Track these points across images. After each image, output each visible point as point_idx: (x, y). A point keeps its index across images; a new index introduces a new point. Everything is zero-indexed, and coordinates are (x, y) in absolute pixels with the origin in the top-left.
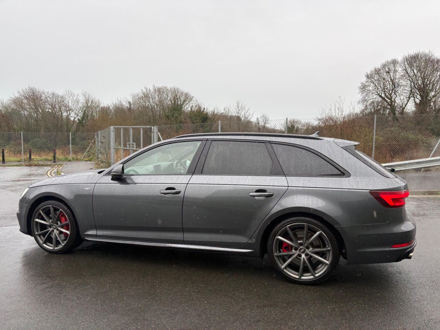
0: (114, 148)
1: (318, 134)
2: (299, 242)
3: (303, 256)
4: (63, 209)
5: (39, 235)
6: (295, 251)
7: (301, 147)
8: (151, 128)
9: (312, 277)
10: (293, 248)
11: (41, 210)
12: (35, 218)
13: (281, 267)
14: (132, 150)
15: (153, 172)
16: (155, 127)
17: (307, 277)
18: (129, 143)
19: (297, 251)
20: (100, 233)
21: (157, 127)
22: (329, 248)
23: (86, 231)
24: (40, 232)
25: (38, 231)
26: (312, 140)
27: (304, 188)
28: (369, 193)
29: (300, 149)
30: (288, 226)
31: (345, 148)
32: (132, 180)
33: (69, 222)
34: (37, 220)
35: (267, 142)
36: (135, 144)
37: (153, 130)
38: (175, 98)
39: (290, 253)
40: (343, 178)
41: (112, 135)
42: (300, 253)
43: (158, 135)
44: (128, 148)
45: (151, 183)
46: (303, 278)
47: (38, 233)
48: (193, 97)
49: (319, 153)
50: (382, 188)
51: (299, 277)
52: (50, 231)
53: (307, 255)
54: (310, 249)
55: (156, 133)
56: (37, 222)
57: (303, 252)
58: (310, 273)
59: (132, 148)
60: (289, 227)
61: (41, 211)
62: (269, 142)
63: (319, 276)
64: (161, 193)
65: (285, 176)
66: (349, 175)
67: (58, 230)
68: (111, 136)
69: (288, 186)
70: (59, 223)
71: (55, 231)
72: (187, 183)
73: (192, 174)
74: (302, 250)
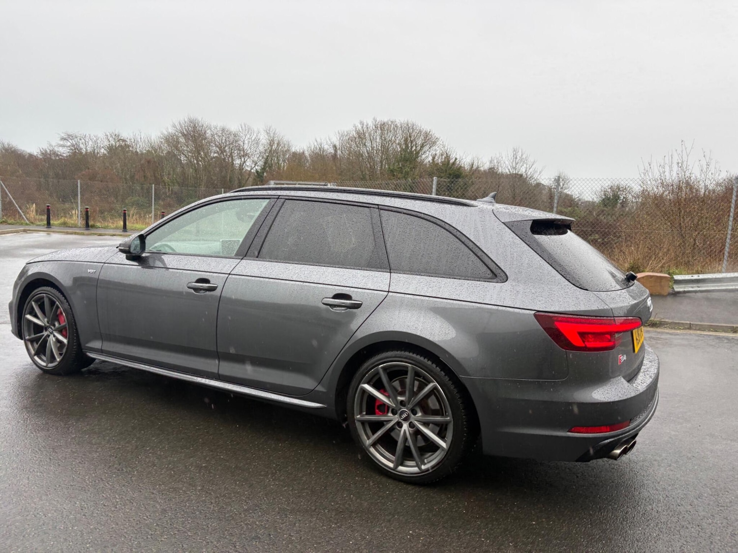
3: (405, 426)
4: (60, 302)
5: (31, 341)
6: (392, 415)
7: (429, 218)
9: (416, 469)
10: (390, 410)
11: (33, 301)
13: (366, 442)
15: (219, 253)
19: (396, 416)
22: (449, 418)
23: (88, 341)
24: (33, 336)
28: (534, 317)
29: (428, 222)
30: (380, 366)
31: (511, 226)
32: (162, 261)
33: (66, 324)
34: (29, 317)
35: (374, 206)
38: (408, 140)
39: (383, 418)
40: (491, 283)
42: (400, 421)
45: (178, 268)
47: (31, 337)
48: (437, 138)
49: (458, 232)
50: (563, 310)
51: (394, 466)
52: (44, 337)
54: (417, 416)
56: (28, 320)
57: (406, 419)
58: (414, 462)
60: (384, 369)
61: (33, 303)
62: (377, 206)
63: (427, 470)
64: (189, 288)
65: (390, 273)
66: (506, 279)
67: (54, 336)
69: (389, 292)
70: (57, 324)
71: (51, 337)
72: (229, 273)
73: (242, 258)
74: (404, 416)
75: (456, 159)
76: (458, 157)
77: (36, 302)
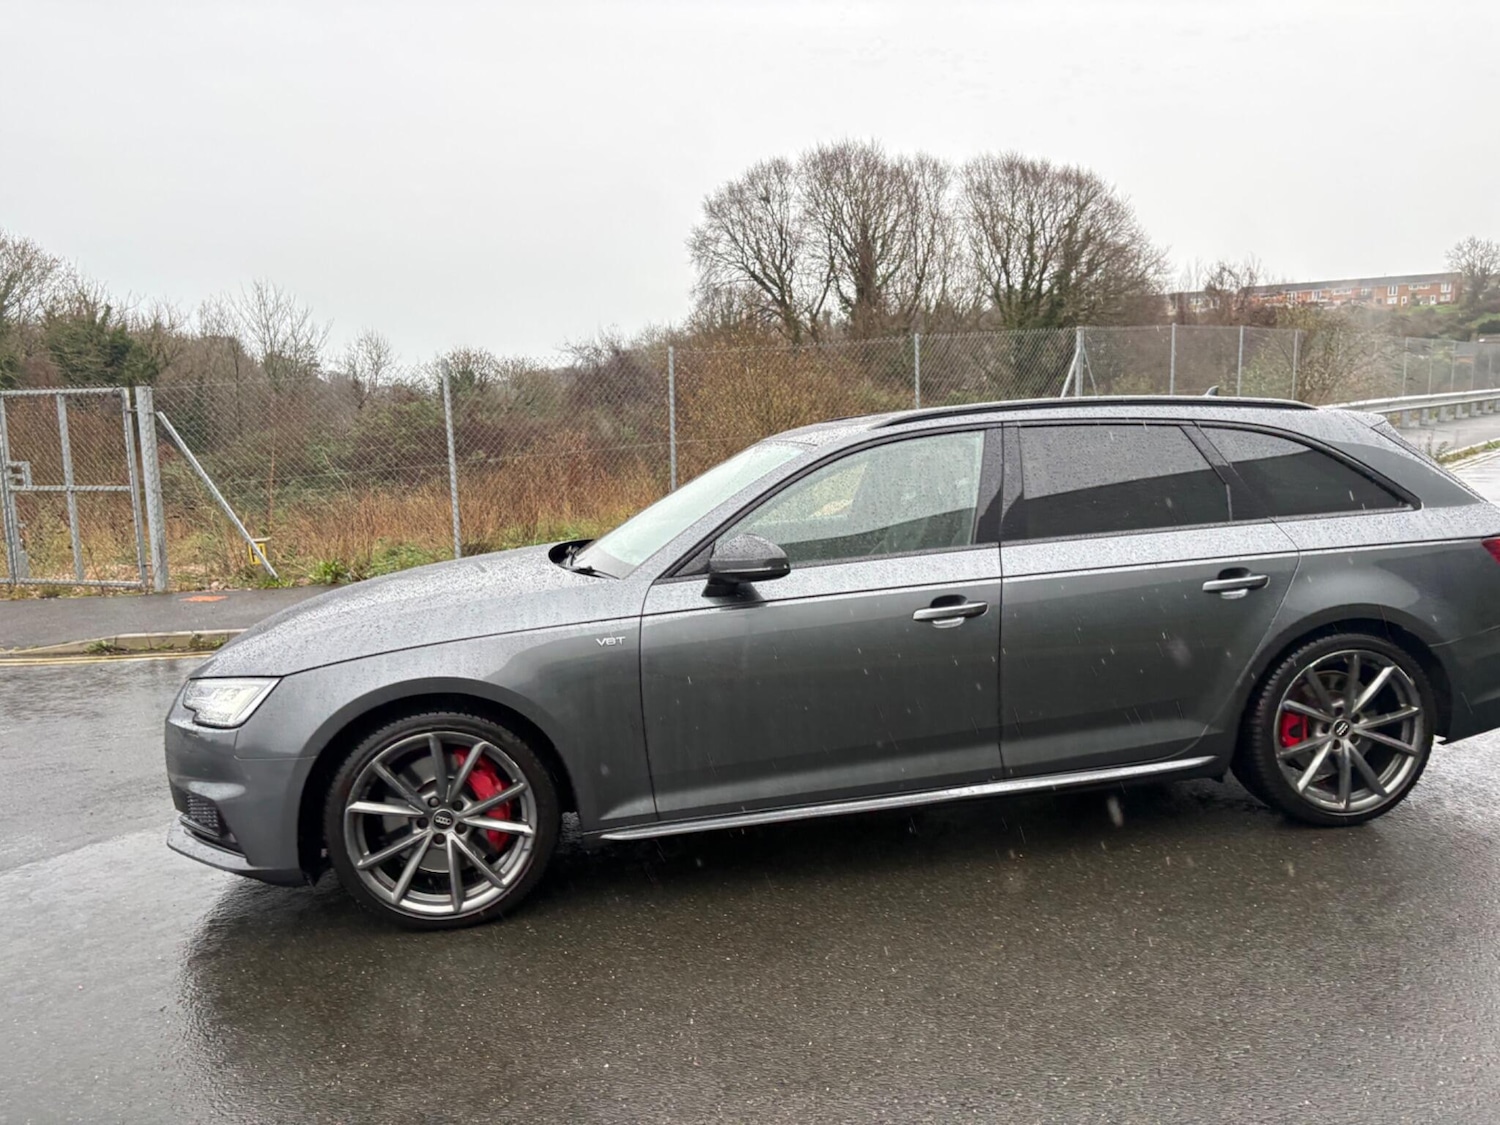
1: (1218, 391)
3: (1347, 743)
6: (1323, 734)
8: (118, 396)
9: (1374, 798)
10: (1319, 728)
11: (377, 762)
12: (350, 798)
13: (1297, 787)
14: (11, 492)
16: (138, 390)
17: (1363, 801)
19: (1330, 733)
21: (150, 389)
22: (1415, 709)
23: (610, 807)
25: (362, 856)
30: (1312, 665)
34: (359, 806)
35: (1187, 422)
36: (25, 466)
37: (128, 403)
39: (1312, 744)
40: (1409, 512)
42: (1337, 739)
46: (1354, 805)
48: (53, 259)
51: (1343, 805)
52: (424, 844)
53: (1354, 738)
54: (1362, 723)
55: (150, 415)
57: (1345, 734)
58: (1370, 788)
59: (12, 487)
61: (378, 767)
62: (1191, 423)
64: (919, 620)
65: (1274, 523)
66: (1417, 502)
67: (460, 828)
69: (1298, 551)
70: (467, 801)
71: (451, 835)
72: (999, 575)
73: (997, 544)
74: (1342, 728)
75: (109, 309)
77: (384, 762)
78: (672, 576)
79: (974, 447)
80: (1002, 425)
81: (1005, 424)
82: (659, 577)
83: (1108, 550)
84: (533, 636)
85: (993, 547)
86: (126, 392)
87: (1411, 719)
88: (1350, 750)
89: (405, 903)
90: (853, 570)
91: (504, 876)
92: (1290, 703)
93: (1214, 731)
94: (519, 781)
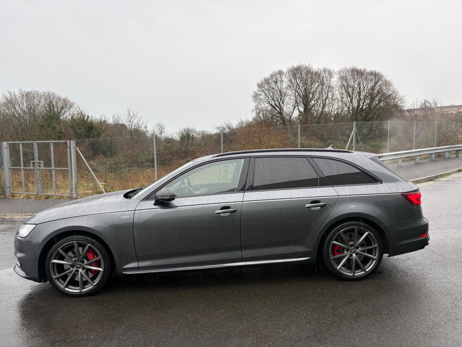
0: (9, 168)
1: (333, 147)
2: (350, 243)
3: (354, 255)
4: (93, 243)
5: (58, 279)
6: (347, 252)
7: (339, 160)
8: (66, 143)
9: (363, 272)
10: (345, 250)
11: (59, 249)
12: (52, 259)
13: (337, 268)
14: (38, 169)
16: (71, 141)
17: (359, 273)
18: (33, 161)
19: (349, 252)
20: (142, 264)
21: (74, 141)
22: (376, 245)
23: (124, 264)
24: (58, 275)
25: (55, 275)
26: (345, 153)
27: (351, 196)
28: (401, 196)
29: (338, 162)
30: (341, 231)
31: (372, 159)
33: (101, 258)
34: (55, 261)
35: (308, 156)
36: (42, 162)
37: (69, 145)
39: (343, 255)
40: (378, 185)
41: (6, 153)
42: (351, 254)
43: (76, 150)
44: (32, 168)
46: (356, 274)
48: (73, 103)
50: (409, 191)
51: (353, 274)
52: (73, 272)
53: (357, 254)
54: (359, 249)
55: (74, 148)
56: (54, 263)
58: (361, 270)
59: (38, 168)
60: (343, 232)
61: (60, 251)
62: (310, 157)
63: (369, 271)
64: (217, 213)
65: (332, 187)
66: (382, 182)
67: (83, 268)
68: (4, 154)
69: (338, 196)
71: (80, 270)
72: (242, 201)
73: (244, 192)
74: (353, 251)
75: (88, 117)
76: (89, 115)
77: (62, 249)
78: (146, 199)
79: (241, 163)
80: (250, 157)
81: (251, 157)
82: (143, 199)
83: (277, 194)
84: (104, 215)
85: (242, 193)
86: (68, 142)
87: (375, 248)
88: (355, 257)
89: (66, 289)
90: (199, 198)
91: (95, 282)
92: (334, 242)
93: (310, 250)
94: (99, 256)
